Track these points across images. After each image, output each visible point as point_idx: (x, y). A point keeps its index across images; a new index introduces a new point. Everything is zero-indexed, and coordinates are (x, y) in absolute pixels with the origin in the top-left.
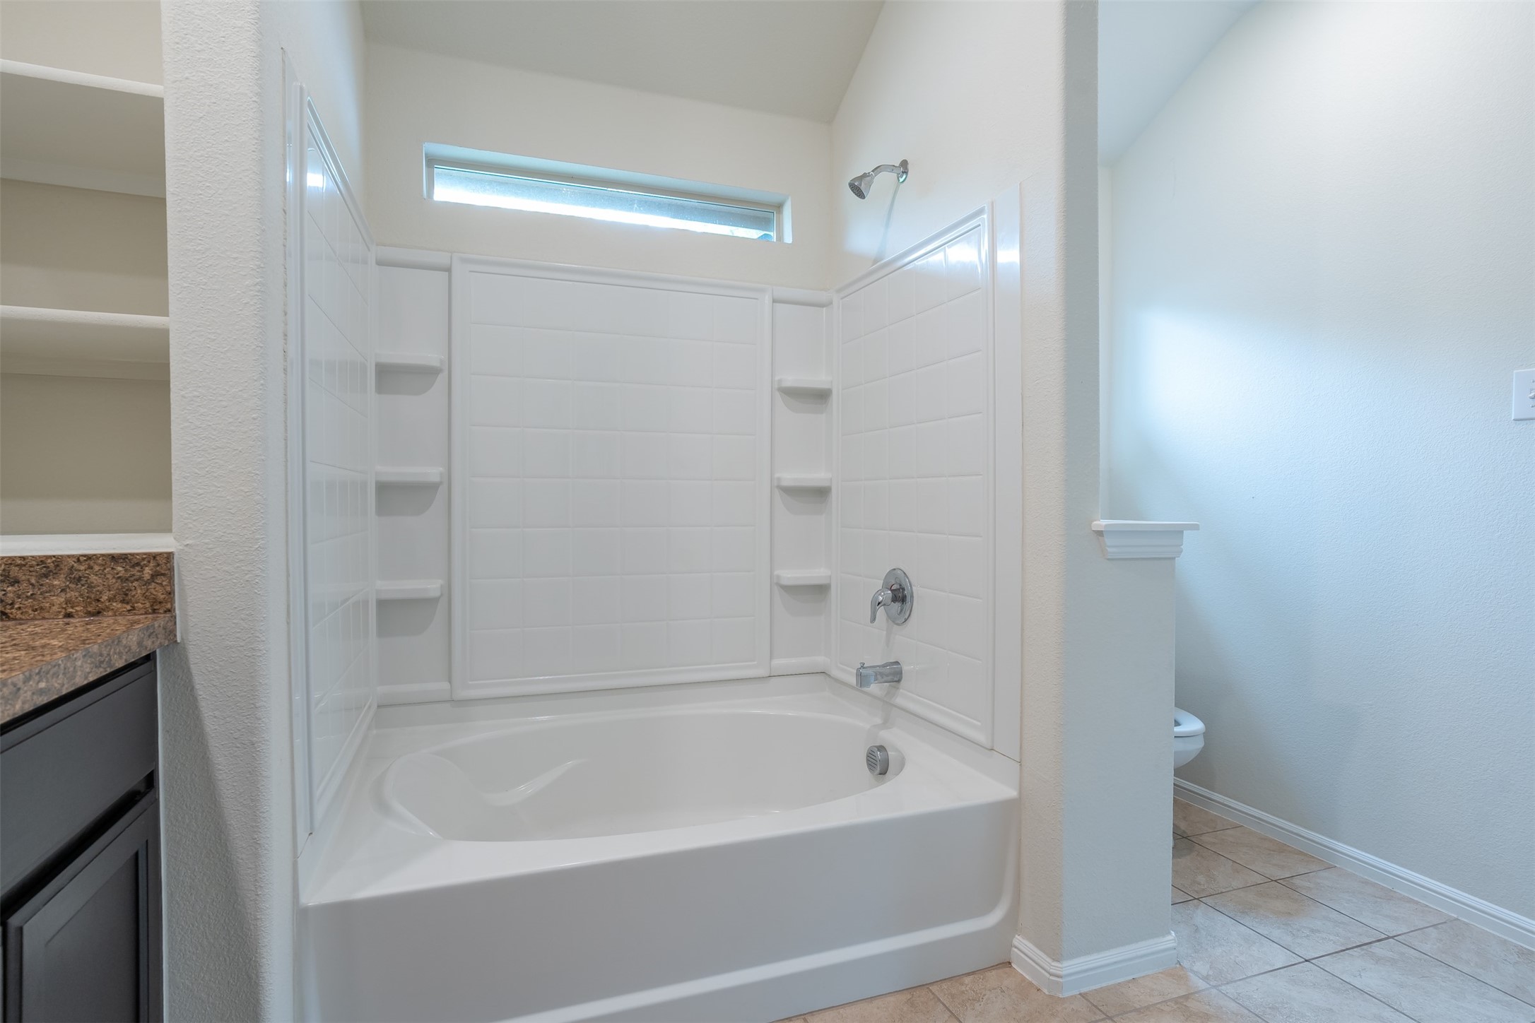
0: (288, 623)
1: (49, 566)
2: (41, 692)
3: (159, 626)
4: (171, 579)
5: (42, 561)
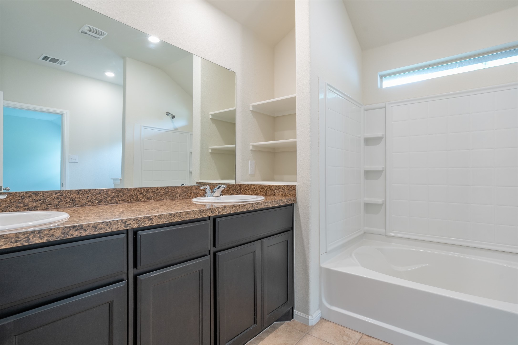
0: (319, 202)
1: (280, 187)
2: (266, 205)
3: (292, 199)
4: (296, 190)
5: (279, 186)
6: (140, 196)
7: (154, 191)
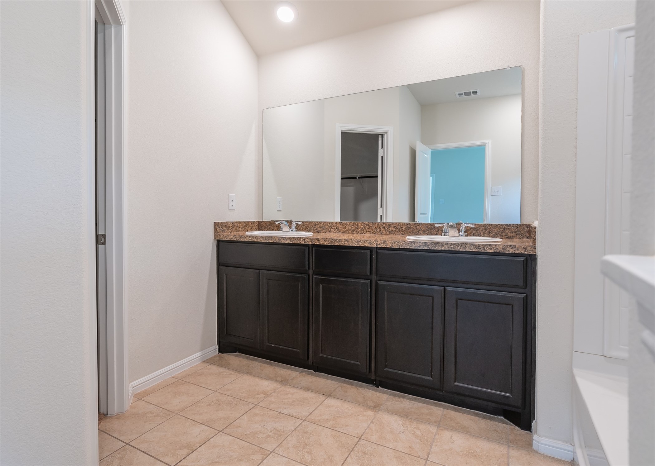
6: (383, 230)
7: (396, 226)
